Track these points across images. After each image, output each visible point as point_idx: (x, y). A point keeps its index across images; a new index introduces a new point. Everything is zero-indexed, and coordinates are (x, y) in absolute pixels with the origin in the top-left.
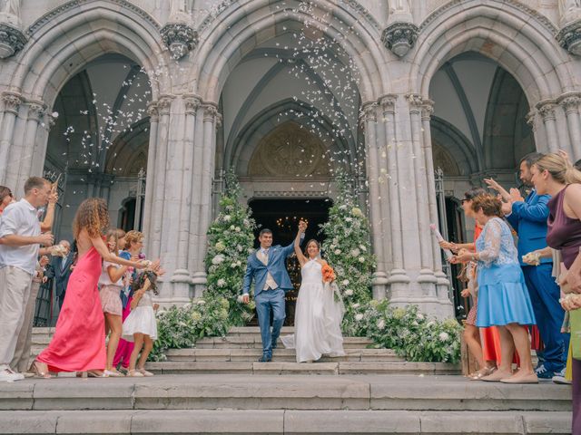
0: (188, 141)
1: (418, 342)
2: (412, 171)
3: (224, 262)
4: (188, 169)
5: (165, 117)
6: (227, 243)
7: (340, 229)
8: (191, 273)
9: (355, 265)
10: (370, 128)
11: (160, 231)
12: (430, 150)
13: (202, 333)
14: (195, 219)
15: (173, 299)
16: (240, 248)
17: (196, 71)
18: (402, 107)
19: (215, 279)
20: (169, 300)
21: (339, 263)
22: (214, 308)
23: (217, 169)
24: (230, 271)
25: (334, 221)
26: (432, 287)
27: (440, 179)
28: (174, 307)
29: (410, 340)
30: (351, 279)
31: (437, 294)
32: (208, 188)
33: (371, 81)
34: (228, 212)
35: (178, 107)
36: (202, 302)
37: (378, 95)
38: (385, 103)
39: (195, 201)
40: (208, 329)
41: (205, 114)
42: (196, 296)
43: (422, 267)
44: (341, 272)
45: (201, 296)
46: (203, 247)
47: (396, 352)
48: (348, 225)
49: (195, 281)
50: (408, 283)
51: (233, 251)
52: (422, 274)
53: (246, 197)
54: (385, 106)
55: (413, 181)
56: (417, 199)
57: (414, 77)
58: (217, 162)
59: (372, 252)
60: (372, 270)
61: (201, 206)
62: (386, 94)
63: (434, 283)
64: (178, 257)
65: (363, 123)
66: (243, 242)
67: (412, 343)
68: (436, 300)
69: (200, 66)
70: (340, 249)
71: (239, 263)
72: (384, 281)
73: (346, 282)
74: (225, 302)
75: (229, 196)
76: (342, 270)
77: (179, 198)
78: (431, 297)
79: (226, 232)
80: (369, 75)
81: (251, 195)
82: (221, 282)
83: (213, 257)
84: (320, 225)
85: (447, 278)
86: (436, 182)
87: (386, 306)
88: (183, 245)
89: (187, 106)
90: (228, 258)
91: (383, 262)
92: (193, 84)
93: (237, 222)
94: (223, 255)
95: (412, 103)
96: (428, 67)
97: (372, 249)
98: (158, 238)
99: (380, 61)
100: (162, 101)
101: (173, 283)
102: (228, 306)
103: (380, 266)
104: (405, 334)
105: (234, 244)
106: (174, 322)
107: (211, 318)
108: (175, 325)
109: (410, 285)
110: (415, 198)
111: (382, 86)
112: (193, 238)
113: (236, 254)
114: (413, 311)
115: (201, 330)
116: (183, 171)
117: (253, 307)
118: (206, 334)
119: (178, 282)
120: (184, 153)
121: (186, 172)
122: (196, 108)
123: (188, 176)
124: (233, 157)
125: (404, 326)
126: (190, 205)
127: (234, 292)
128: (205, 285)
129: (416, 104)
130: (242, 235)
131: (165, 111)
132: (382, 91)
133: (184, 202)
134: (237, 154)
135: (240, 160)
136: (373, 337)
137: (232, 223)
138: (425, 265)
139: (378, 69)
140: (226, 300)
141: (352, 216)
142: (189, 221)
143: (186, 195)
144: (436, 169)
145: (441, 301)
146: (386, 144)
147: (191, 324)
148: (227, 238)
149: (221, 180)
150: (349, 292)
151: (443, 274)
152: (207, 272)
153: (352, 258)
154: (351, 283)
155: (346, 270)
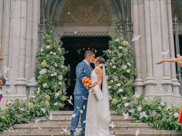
1: (161, 119)
2: (159, 19)
3: (47, 73)
4: (23, 18)
6: (48, 62)
7: (116, 53)
8: (27, 80)
9: (124, 74)
11: (8, 55)
12: (170, 6)
13: (34, 114)
14: (28, 48)
15: (17, 95)
16: (56, 65)
19: (41, 84)
20: (14, 96)
21: (115, 73)
22: (41, 100)
23: (41, 18)
24: (50, 79)
25: (112, 49)
26: (170, 87)
27: (176, 23)
28: (18, 100)
29: (157, 117)
30: (122, 82)
31: (173, 92)
32: (36, 29)
34: (48, 44)
36: (34, 97)
39: (29, 37)
40: (38, 112)
42: (30, 93)
43: (164, 76)
44: (116, 79)
45: (33, 93)
46: (34, 65)
47: (149, 125)
48: (121, 51)
49: (29, 84)
50: (155, 85)
51: (52, 67)
52: (164, 80)
53: (59, 35)
55: (159, 24)
56: (162, 35)
58: (41, 14)
59: (135, 67)
60: (135, 77)
61: (32, 40)
63: (171, 85)
64: (18, 70)
66: (58, 61)
67: (157, 119)
68: (173, 95)
70: (116, 65)
71: (56, 74)
72: (142, 84)
73: (119, 85)
74: (48, 97)
75: (49, 34)
76: (117, 77)
77: (18, 35)
78: (169, 93)
79: (48, 56)
81: (62, 34)
82: (45, 85)
83: (40, 70)
84: (104, 51)
85: (179, 82)
86: (173, 25)
87: (142, 98)
88: (21, 63)
90: (49, 71)
91: (141, 73)
93: (54, 50)
94: (46, 69)
97: (134, 65)
98: (7, 59)
101: (16, 86)
102: (49, 99)
103: (139, 75)
104: (154, 114)
105: (53, 62)
106: (17, 108)
107: (39, 106)
108: (18, 110)
109: (157, 86)
110: (161, 35)
112: (28, 59)
113: (54, 69)
114: (158, 101)
115: (33, 113)
116: (21, 19)
117: (64, 100)
118: (36, 115)
119: (19, 85)
120: (21, 8)
121: (22, 19)
123: (24, 21)
124: (51, 11)
125: (153, 109)
126: (25, 39)
127: (53, 91)
128: (35, 87)
130: (57, 57)
133: (22, 37)
134: (53, 9)
135: (55, 13)
136: (135, 116)
137: (51, 50)
138: (166, 74)
140: (48, 96)
141: (123, 46)
142: (25, 49)
143: (23, 33)
144: (173, 17)
145: (176, 96)
146: (143, 2)
147: (27, 109)
148: (48, 59)
149: (44, 24)
150: (121, 90)
151: (177, 80)
152: (37, 80)
153: (123, 70)
154: (122, 85)
155: (119, 78)
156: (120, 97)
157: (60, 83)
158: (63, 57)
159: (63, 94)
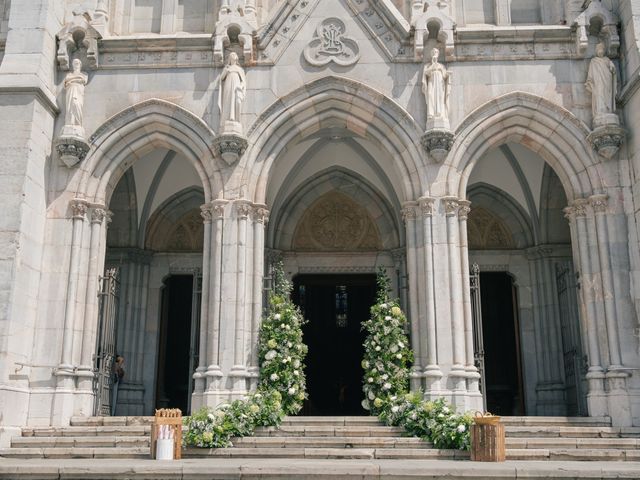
0: (241, 244)
2: (447, 272)
3: (277, 358)
4: (241, 271)
5: (219, 223)
7: (381, 327)
8: (246, 368)
9: (393, 361)
11: (219, 330)
12: (465, 250)
13: (259, 422)
14: (248, 318)
15: (233, 392)
16: (290, 345)
19: (268, 374)
21: (379, 358)
24: (283, 367)
25: (375, 319)
26: (463, 382)
27: (476, 276)
29: (436, 430)
30: (390, 373)
31: (467, 388)
32: (259, 287)
33: (411, 181)
34: (278, 311)
36: (259, 395)
37: (418, 198)
39: (248, 300)
42: (252, 387)
43: (454, 363)
44: (381, 368)
45: (256, 389)
46: (256, 343)
47: (425, 440)
48: (388, 323)
49: (250, 375)
50: (440, 378)
51: (284, 347)
52: (453, 369)
53: (290, 273)
55: (447, 282)
56: (451, 299)
59: (410, 348)
60: (410, 365)
61: (253, 305)
62: (423, 197)
63: (465, 378)
66: (292, 338)
68: (466, 393)
70: (380, 345)
71: (289, 359)
72: (420, 375)
73: (385, 377)
76: (382, 365)
77: (234, 298)
78: (461, 391)
79: (277, 330)
80: (409, 175)
82: (274, 377)
83: (266, 353)
84: (362, 323)
86: (473, 279)
88: (239, 342)
89: (239, 211)
90: (279, 355)
91: (420, 357)
92: (243, 189)
93: (286, 320)
94: (275, 352)
95: (448, 207)
97: (410, 346)
98: (217, 336)
99: (419, 164)
101: (231, 377)
102: (281, 398)
103: (417, 361)
104: (432, 424)
105: (285, 341)
107: (267, 409)
110: (449, 298)
111: (420, 187)
112: (247, 335)
113: (286, 350)
116: (237, 273)
117: (303, 399)
118: (262, 424)
119: (236, 377)
120: (237, 256)
121: (240, 275)
122: (247, 213)
123: (242, 278)
125: (432, 418)
126: (244, 305)
127: (285, 386)
128: (259, 378)
129: (452, 207)
130: (292, 333)
132: (421, 192)
133: (239, 303)
137: (282, 322)
138: (457, 360)
139: (417, 171)
140: (279, 393)
141: (392, 315)
145: (471, 394)
147: (250, 415)
148: (278, 335)
149: (271, 277)
150: (388, 386)
151: (475, 368)
152: (260, 366)
153: (391, 354)
154: (390, 377)
155: (386, 366)
156: (386, 395)
157: (296, 373)
158: (301, 333)
159: (300, 388)
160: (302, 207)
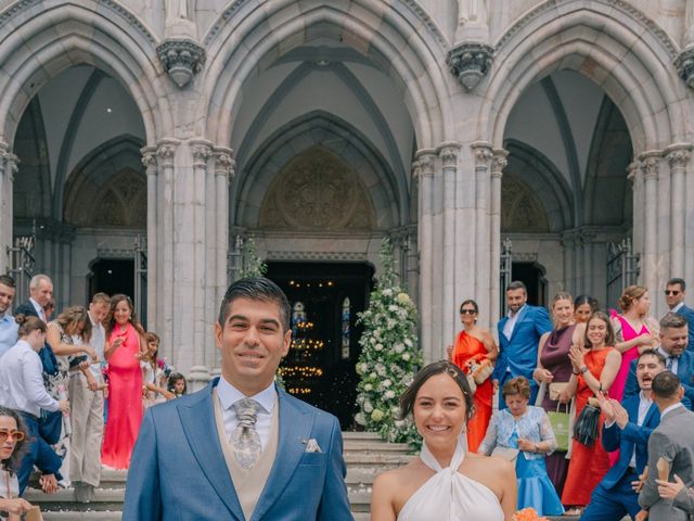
0: (199, 204)
4: (200, 242)
5: (168, 172)
7: (383, 320)
8: (209, 370)
9: (398, 363)
10: (425, 186)
11: (172, 320)
12: (497, 219)
14: (210, 305)
17: (203, 104)
18: (466, 160)
21: (380, 360)
25: (376, 310)
27: (507, 255)
30: (393, 379)
32: (224, 264)
33: (430, 120)
35: (184, 158)
37: (438, 144)
38: (444, 155)
41: (217, 165)
44: (382, 371)
48: (393, 315)
54: (446, 159)
56: (476, 284)
57: (485, 119)
59: (419, 347)
61: (216, 288)
62: (447, 142)
64: (194, 351)
65: (417, 177)
69: (209, 97)
70: (382, 343)
73: (387, 383)
76: (383, 368)
77: (192, 279)
80: (427, 110)
84: (359, 314)
86: (503, 259)
88: (199, 336)
89: (195, 156)
92: (201, 124)
95: (479, 157)
96: (505, 100)
97: (419, 345)
98: (170, 328)
99: (442, 93)
100: (164, 149)
110: (473, 282)
111: (442, 128)
112: (210, 328)
116: (195, 244)
120: (194, 221)
121: (198, 245)
122: (206, 158)
123: (200, 249)
126: (204, 288)
129: (485, 157)
131: (167, 162)
132: (443, 138)
133: (198, 284)
134: (243, 197)
135: (247, 206)
139: (439, 104)
141: (398, 304)
142: (205, 307)
143: (200, 276)
144: (503, 239)
146: (443, 210)
149: (238, 253)
150: (390, 394)
153: (396, 354)
154: (393, 383)
155: (388, 369)
156: (388, 407)
160: (273, 169)
